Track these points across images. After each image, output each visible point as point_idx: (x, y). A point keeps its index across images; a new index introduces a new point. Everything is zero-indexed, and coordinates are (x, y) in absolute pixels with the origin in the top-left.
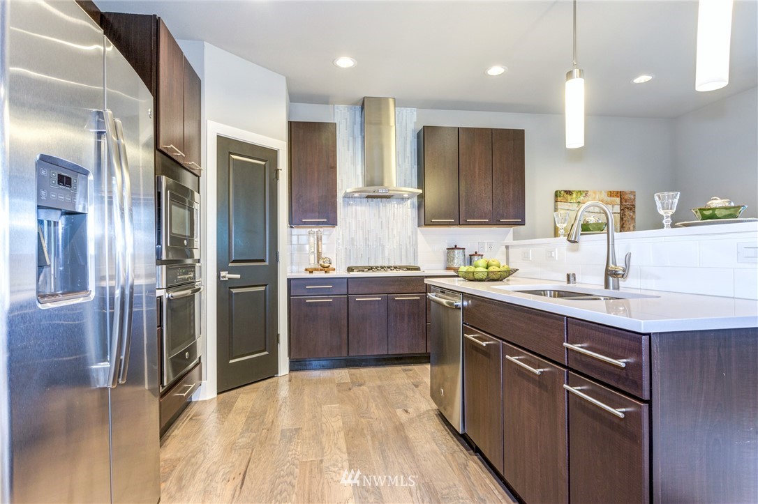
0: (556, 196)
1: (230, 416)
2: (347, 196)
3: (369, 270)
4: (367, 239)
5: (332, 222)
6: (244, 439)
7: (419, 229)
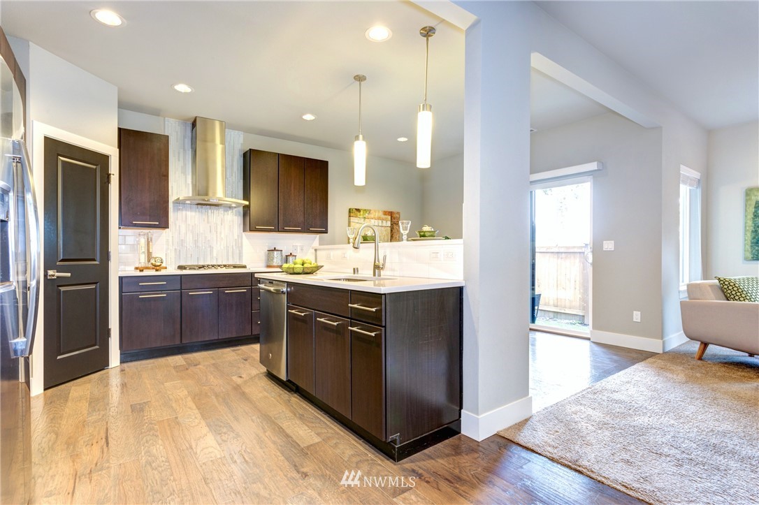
0: (350, 212)
1: (69, 404)
2: (177, 202)
3: (200, 268)
4: (196, 242)
5: (164, 225)
6: (94, 417)
7: (243, 233)
